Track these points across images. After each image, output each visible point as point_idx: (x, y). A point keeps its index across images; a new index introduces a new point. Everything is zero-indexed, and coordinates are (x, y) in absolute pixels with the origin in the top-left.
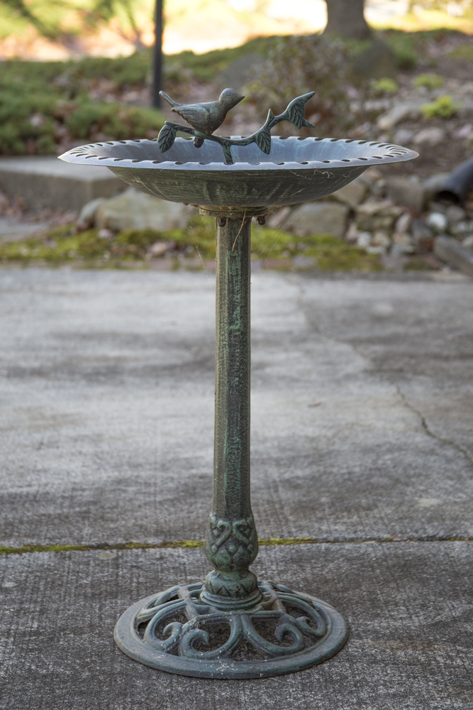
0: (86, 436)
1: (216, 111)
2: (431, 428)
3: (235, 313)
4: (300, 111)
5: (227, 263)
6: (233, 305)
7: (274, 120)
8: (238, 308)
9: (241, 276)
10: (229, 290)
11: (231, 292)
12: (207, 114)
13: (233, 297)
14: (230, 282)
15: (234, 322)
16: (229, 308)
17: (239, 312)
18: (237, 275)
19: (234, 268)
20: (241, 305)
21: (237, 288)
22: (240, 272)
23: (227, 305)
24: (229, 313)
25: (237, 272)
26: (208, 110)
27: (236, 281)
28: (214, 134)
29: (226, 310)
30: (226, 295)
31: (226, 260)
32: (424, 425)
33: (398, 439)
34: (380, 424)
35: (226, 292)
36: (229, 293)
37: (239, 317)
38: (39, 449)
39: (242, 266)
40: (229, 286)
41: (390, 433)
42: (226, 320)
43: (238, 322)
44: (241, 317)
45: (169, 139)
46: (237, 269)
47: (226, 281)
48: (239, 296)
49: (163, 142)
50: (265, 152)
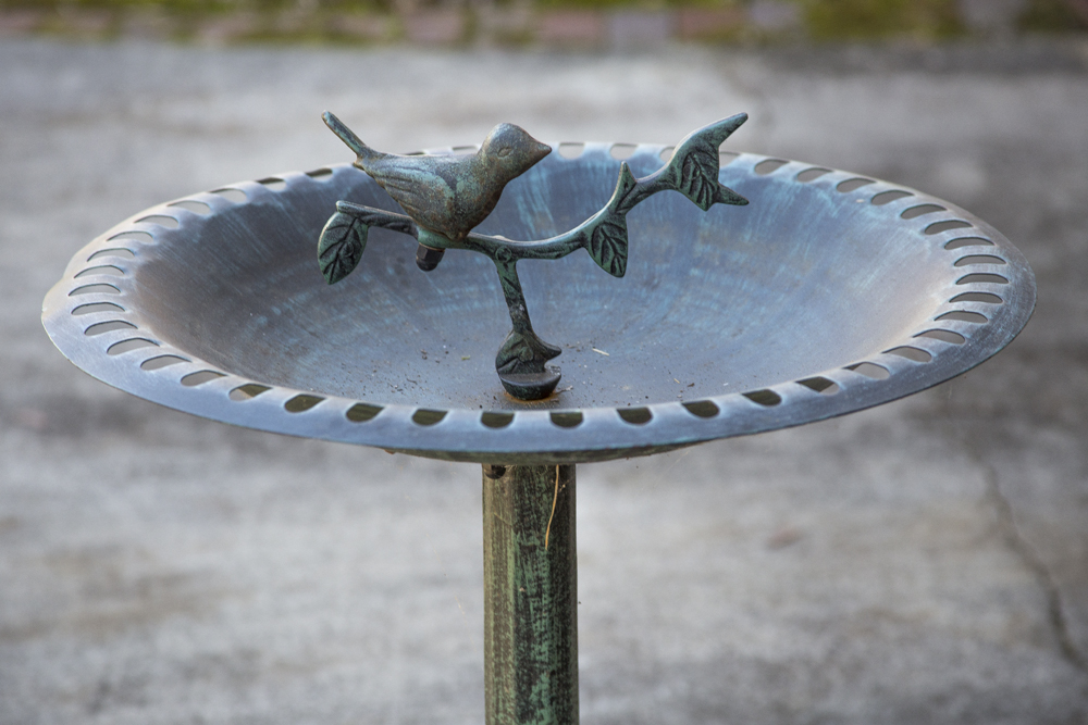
0: (216, 659)
1: (474, 186)
2: (1075, 633)
3: (535, 689)
4: (705, 165)
5: (511, 563)
6: (531, 670)
7: (636, 190)
8: (545, 677)
9: (551, 595)
10: (517, 631)
11: (525, 637)
12: (448, 193)
13: (529, 649)
14: (522, 610)
15: (533, 712)
16: (518, 678)
17: (546, 686)
18: (539, 595)
19: (529, 575)
20: (552, 668)
21: (539, 626)
22: (546, 587)
23: (513, 671)
24: (518, 689)
25: (539, 586)
26: (452, 184)
27: (538, 609)
28: (473, 234)
29: (511, 682)
30: (511, 644)
31: (510, 554)
32: (1056, 620)
33: (989, 674)
34: (943, 614)
35: (511, 636)
36: (518, 640)
37: (545, 701)
38: (95, 708)
39: (552, 569)
40: (517, 621)
41: (969, 648)
42: (511, 707)
43: (546, 712)
44: (552, 700)
45: (348, 250)
46: (539, 579)
47: (511, 609)
48: (545, 648)
49: (332, 256)
50: (612, 271)
